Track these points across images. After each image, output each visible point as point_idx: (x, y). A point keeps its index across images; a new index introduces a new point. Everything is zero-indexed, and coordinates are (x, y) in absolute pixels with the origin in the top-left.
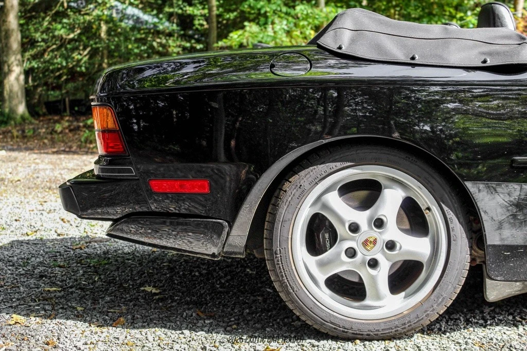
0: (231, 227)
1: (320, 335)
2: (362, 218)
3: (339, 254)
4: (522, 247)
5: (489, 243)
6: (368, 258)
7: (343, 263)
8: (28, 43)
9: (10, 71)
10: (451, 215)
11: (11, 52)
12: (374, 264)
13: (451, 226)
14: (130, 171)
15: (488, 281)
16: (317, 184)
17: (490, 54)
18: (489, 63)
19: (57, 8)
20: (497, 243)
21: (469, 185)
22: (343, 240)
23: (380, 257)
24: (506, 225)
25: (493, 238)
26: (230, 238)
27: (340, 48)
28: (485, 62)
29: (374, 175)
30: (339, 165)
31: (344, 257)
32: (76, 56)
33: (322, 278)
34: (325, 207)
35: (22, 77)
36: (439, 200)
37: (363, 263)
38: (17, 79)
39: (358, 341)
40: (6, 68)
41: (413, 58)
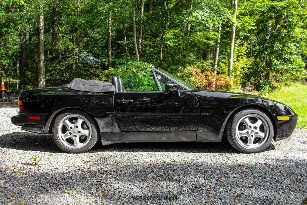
0: (44, 127)
1: (64, 152)
2: (72, 125)
3: (68, 134)
4: (109, 133)
5: (101, 131)
6: (74, 135)
7: (69, 136)
8: (47, 71)
9: (41, 81)
10: (92, 125)
11: (41, 74)
12: (76, 136)
13: (92, 128)
14: (25, 114)
15: (102, 140)
16: (63, 118)
17: (103, 89)
18: (103, 91)
19: (59, 59)
20: (103, 132)
21: (96, 118)
22: (69, 130)
23: (77, 134)
24: (105, 128)
25: (102, 130)
26: (45, 130)
27: (71, 87)
28: (101, 91)
29: (76, 116)
30: (68, 114)
31: (69, 134)
32: (64, 75)
33: (65, 139)
34: (66, 123)
35: (44, 83)
36: (90, 122)
37: (73, 136)
38: (43, 83)
39: (72, 154)
40: (39, 80)
41: (86, 90)
